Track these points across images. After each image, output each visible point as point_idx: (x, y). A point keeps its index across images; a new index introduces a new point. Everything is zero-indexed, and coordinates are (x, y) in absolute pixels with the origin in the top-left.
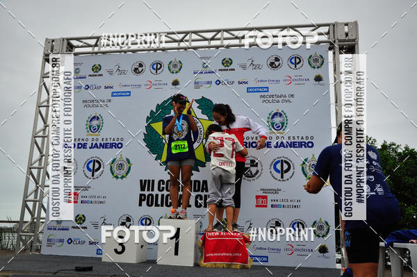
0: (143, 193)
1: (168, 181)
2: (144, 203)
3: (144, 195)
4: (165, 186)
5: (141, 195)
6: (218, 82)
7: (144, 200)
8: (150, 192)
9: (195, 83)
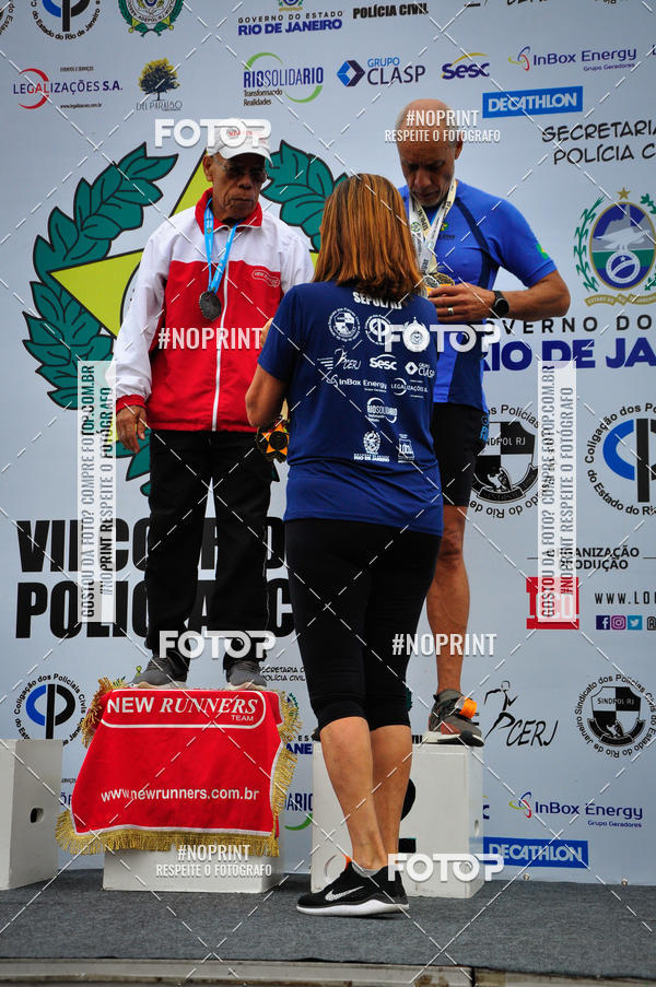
0: (32, 577)
1: (141, 525)
2: (41, 623)
3: (40, 589)
4: (128, 546)
5: (24, 590)
6: (353, 73)
7: (40, 609)
8: (65, 575)
9: (248, 78)
